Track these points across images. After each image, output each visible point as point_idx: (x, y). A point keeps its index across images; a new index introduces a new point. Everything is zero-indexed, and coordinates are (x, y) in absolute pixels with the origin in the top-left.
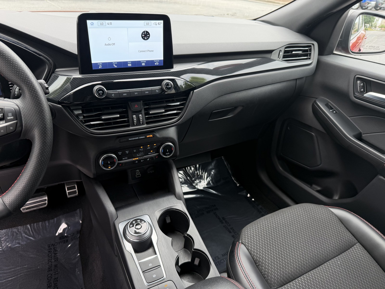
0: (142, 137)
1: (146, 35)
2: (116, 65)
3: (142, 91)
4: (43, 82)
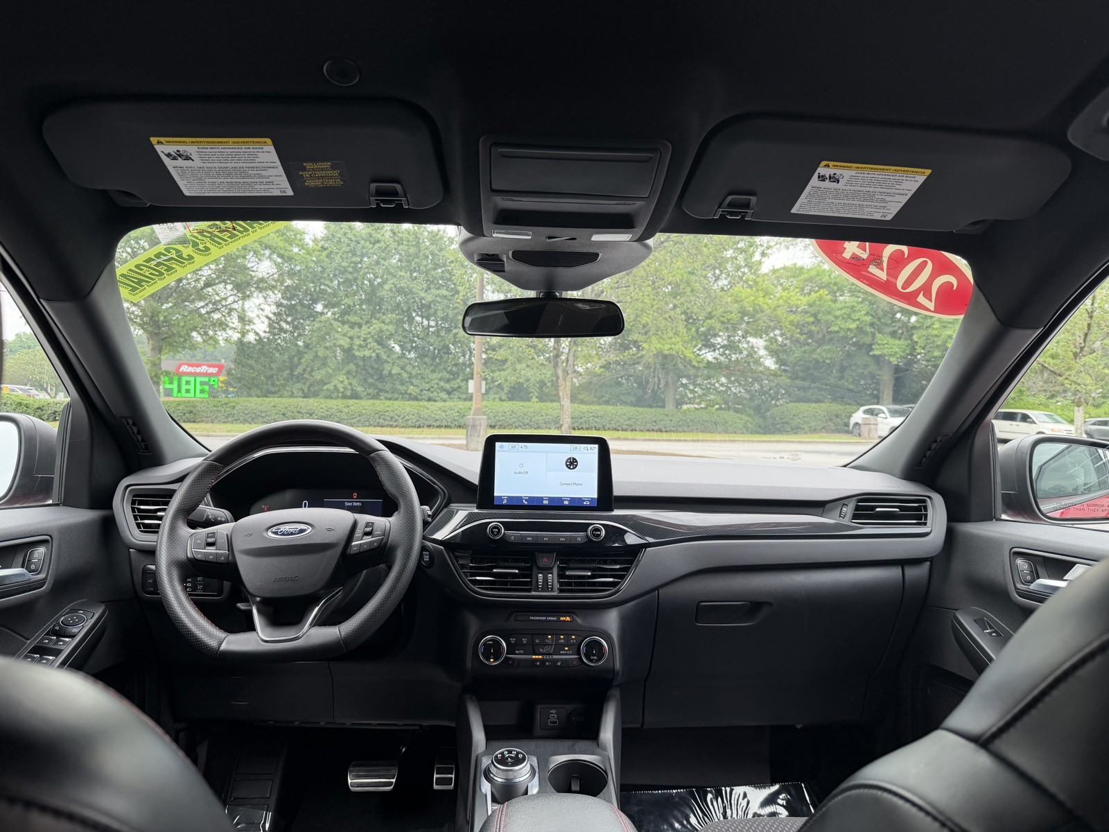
0: (552, 618)
1: (572, 463)
2: (526, 500)
3: (555, 537)
4: (426, 508)
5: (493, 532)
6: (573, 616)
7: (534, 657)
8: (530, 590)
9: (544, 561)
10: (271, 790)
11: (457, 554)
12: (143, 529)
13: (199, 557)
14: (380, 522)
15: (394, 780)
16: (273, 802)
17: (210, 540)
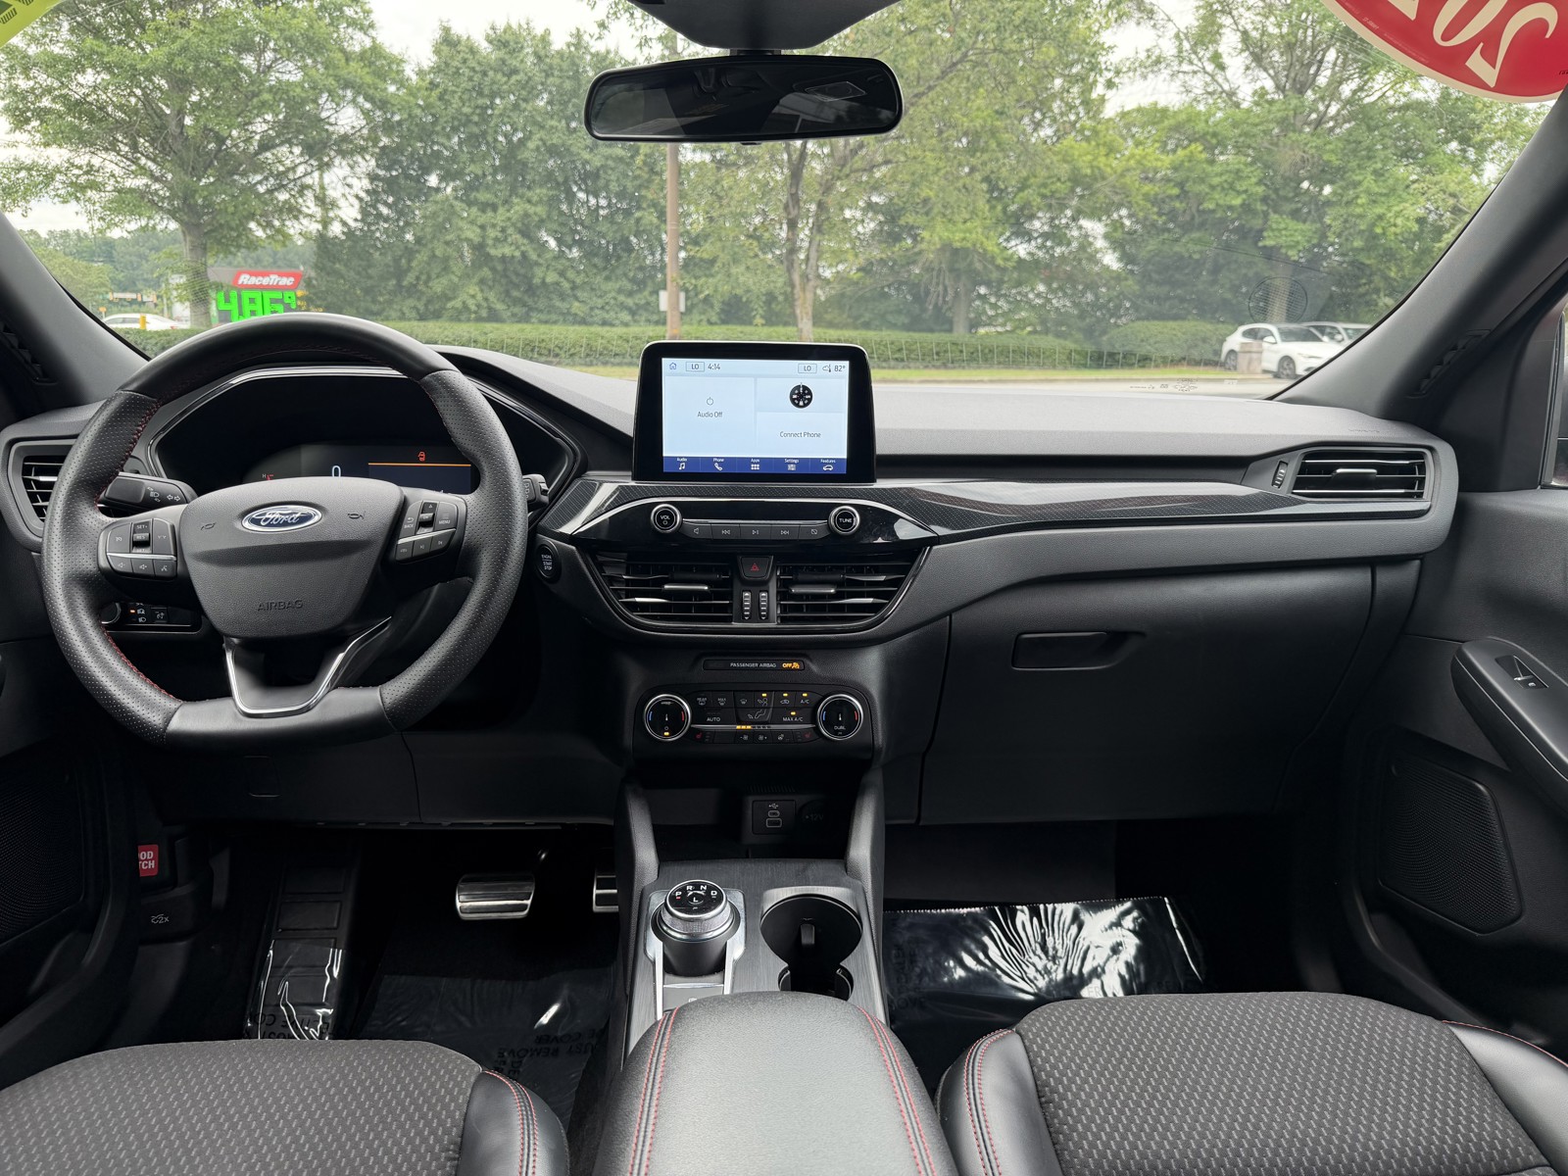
0: (768, 665)
1: (802, 397)
2: (720, 464)
3: (771, 528)
4: (539, 478)
5: (660, 521)
6: (808, 662)
7: (738, 727)
8: (729, 620)
9: (752, 570)
10: (339, 916)
11: (600, 559)
13: (120, 567)
14: (449, 503)
15: (529, 902)
16: (343, 934)
17: (139, 537)
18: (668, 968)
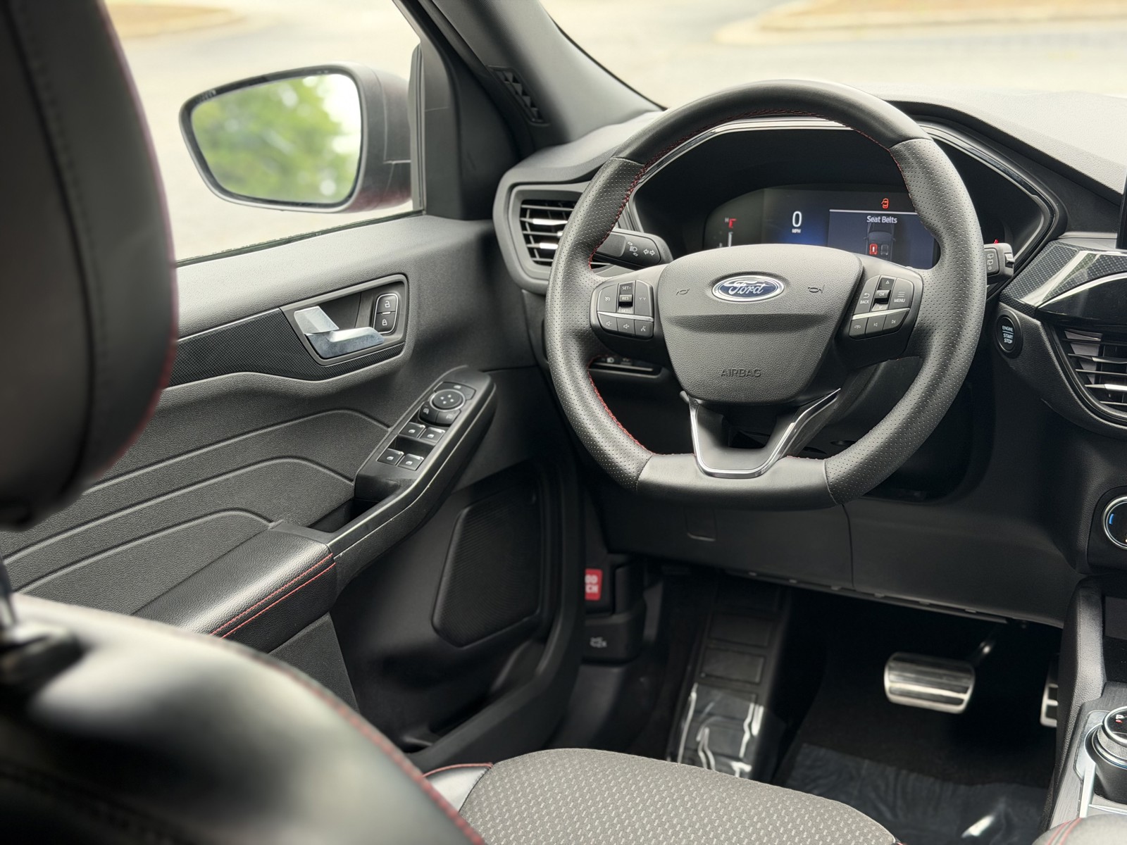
4: (1005, 247)
10: (763, 672)
12: (538, 259)
13: (608, 325)
14: (906, 277)
15: (966, 697)
16: (765, 691)
17: (625, 298)
18: (1098, 789)
